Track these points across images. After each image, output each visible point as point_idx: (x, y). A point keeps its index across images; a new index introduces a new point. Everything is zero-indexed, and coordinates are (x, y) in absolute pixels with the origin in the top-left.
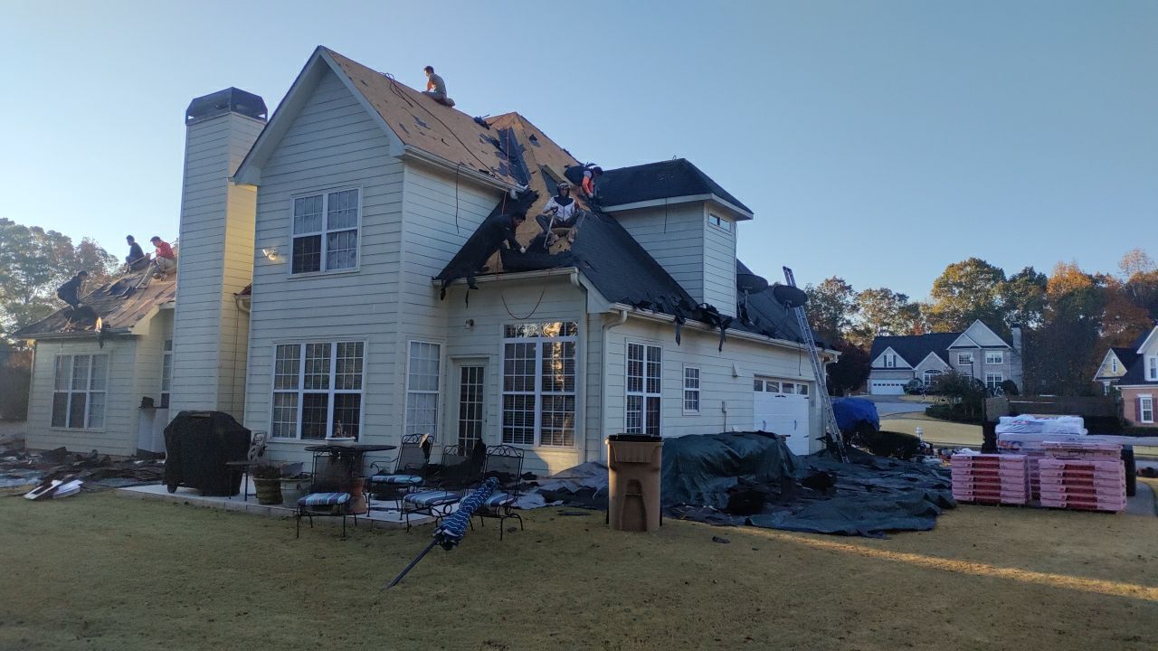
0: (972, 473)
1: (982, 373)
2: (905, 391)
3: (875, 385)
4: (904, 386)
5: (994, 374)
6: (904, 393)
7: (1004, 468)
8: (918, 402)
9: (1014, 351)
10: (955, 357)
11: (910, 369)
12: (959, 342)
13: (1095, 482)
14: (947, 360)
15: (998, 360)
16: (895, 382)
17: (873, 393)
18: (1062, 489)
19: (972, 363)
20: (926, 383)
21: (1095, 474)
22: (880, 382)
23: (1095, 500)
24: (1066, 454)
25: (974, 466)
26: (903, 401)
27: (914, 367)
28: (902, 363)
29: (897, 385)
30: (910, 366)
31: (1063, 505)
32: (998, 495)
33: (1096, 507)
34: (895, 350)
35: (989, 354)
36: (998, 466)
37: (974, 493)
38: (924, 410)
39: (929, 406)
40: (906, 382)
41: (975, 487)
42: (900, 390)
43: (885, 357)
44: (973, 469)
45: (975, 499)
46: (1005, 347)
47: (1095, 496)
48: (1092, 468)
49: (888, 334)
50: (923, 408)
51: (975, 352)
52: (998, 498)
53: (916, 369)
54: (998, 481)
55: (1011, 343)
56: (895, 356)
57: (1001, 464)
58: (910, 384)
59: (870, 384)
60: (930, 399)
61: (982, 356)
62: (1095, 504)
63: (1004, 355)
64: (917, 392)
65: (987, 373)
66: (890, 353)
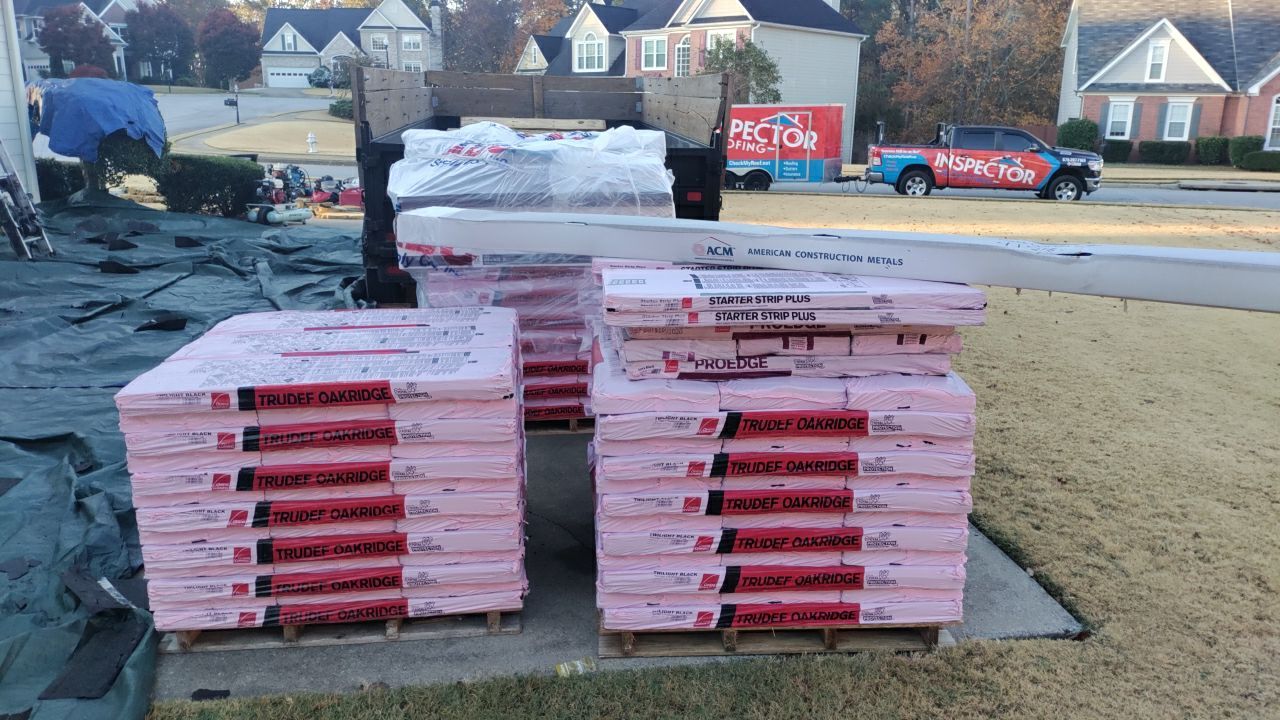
0: (247, 480)
1: (399, 62)
2: (310, 82)
3: (272, 74)
4: (309, 77)
5: (413, 63)
6: (309, 86)
7: (419, 437)
8: (325, 97)
9: (434, 35)
10: (367, 39)
11: (314, 53)
12: (369, 21)
13: (861, 491)
14: (358, 42)
15: (416, 46)
16: (298, 71)
17: (271, 85)
18: (705, 541)
19: (386, 47)
20: (336, 73)
21: (865, 451)
22: (276, 71)
23: (852, 579)
24: (725, 350)
25: (253, 441)
26: (306, 96)
27: (320, 51)
28: (304, 45)
29: (301, 75)
30: (315, 50)
31: (705, 616)
32: (392, 580)
33: (852, 613)
34: (294, 26)
35: (406, 38)
36: (384, 434)
37: (264, 586)
38: (328, 107)
39: (334, 102)
40: (311, 71)
41: (266, 553)
42: (304, 82)
43: (283, 37)
44: (252, 460)
45: (271, 612)
46: (424, 29)
47: (851, 559)
48: (852, 424)
49: (289, 8)
50: (326, 105)
51: (389, 34)
52: (390, 595)
53: (322, 54)
54: (393, 509)
55: (429, 25)
56: (295, 37)
57: (403, 419)
58: (316, 74)
59: (266, 72)
60: (337, 93)
61: (398, 40)
62: (850, 597)
63: (423, 40)
64: (323, 85)
65: (405, 62)
66: (288, 33)
